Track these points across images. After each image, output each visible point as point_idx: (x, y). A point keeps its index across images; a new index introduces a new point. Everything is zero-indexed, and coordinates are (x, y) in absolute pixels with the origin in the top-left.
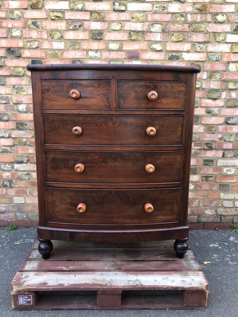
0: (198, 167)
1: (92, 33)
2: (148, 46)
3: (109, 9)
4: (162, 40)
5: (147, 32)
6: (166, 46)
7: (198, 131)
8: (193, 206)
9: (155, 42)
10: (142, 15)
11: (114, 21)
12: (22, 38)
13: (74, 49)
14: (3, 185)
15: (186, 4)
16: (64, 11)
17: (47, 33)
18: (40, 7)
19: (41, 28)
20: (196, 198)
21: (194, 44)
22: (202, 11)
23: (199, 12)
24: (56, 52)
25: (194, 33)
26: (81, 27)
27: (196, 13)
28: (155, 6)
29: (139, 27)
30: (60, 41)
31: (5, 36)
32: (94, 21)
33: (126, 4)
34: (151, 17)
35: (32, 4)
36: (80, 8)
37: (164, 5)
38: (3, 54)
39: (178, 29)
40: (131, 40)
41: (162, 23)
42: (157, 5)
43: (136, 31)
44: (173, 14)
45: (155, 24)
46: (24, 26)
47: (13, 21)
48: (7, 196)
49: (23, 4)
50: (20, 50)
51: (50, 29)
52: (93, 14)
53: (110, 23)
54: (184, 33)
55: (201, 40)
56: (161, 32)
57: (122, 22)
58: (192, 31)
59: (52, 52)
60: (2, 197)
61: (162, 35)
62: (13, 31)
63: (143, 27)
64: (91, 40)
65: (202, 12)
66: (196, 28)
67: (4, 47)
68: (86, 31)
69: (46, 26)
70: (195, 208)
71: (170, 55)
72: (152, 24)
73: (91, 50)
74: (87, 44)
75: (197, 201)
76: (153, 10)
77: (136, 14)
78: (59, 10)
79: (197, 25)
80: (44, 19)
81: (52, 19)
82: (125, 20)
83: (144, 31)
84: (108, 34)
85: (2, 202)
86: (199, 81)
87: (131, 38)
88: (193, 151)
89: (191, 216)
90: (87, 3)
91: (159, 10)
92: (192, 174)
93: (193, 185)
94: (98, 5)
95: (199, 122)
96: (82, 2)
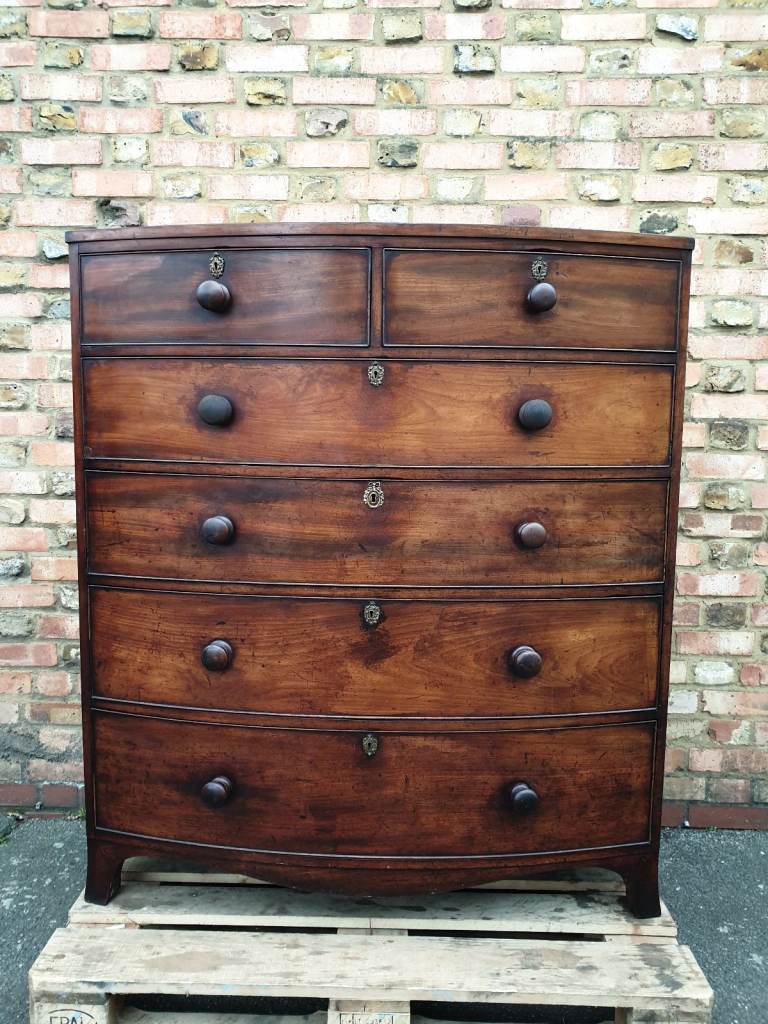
0: (747, 601)
1: (382, 147)
2: (571, 187)
3: (439, 70)
4: (617, 167)
5: (566, 142)
6: (633, 186)
7: (747, 476)
8: (732, 742)
9: (594, 173)
10: (550, 83)
11: (454, 108)
12: (150, 165)
13: (321, 200)
14: (65, 660)
15: (697, 47)
16: (287, 76)
17: (230, 149)
18: (210, 64)
19: (211, 132)
20: (743, 713)
21: (727, 176)
22: (756, 68)
23: (747, 73)
24: (261, 209)
25: (727, 142)
26: (344, 126)
27: (735, 77)
28: (593, 57)
29: (538, 124)
30: (275, 175)
31: (94, 160)
32: (388, 108)
33: (497, 49)
34: (581, 91)
35: (186, 57)
36: (343, 68)
37: (624, 52)
38: (86, 219)
39: (674, 127)
40: (514, 167)
41: (618, 110)
42: (601, 53)
43: (528, 138)
44: (655, 79)
45: (595, 115)
46: (158, 129)
47: (120, 111)
49: (155, 55)
50: (141, 204)
51: (242, 135)
52: (387, 86)
53: (444, 112)
54: (695, 143)
55: (752, 165)
56: (615, 141)
57: (481, 110)
58: (722, 134)
59: (247, 209)
61: (619, 149)
62: (120, 144)
63: (553, 124)
64: (377, 168)
65: (755, 73)
66: (736, 124)
67: (88, 198)
68: (361, 140)
69: (229, 128)
70: (738, 752)
71: (646, 217)
72: (585, 115)
73: (376, 201)
74: (363, 182)
75: (745, 723)
76: (588, 71)
77: (529, 85)
78: (274, 76)
79: (738, 113)
80: (225, 103)
81: (251, 105)
82: (492, 102)
83: (555, 138)
84: (433, 148)
85: (59, 722)
86: (746, 303)
87: (512, 162)
88: (729, 546)
89: (725, 781)
90: (365, 53)
91: (608, 69)
92: (726, 627)
93: (730, 665)
94: (402, 58)
95: (749, 444)
96: (350, 46)
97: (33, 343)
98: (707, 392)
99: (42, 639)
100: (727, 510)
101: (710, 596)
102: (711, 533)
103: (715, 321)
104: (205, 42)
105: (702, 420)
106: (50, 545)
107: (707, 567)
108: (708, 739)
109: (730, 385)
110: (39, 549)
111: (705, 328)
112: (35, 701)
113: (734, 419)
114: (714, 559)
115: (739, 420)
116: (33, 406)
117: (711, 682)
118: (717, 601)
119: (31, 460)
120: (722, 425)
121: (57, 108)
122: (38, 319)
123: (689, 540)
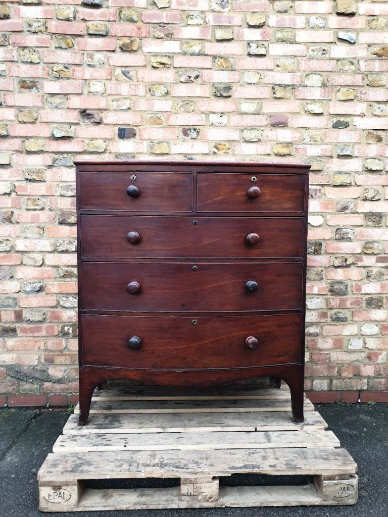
0: (384, 296)
1: (215, 88)
2: (301, 107)
3: (241, 53)
4: (322, 98)
5: (299, 87)
6: (329, 108)
7: (382, 238)
8: (379, 362)
9: (311, 101)
10: (291, 61)
11: (248, 71)
12: (106, 94)
13: (187, 112)
14: (61, 332)
15: (356, 46)
16: (171, 55)
17: (144, 87)
18: (134, 49)
19: (135, 80)
20: (383, 348)
21: (370, 104)
22: (382, 56)
23: (377, 58)
24: (159, 116)
25: (370, 88)
26: (197, 78)
27: (372, 60)
28: (310, 50)
29: (287, 79)
30: (166, 100)
31: (79, 92)
32: (218, 70)
33: (267, 45)
34: (305, 65)
35: (124, 45)
36: (197, 52)
37: (324, 47)
38: (75, 119)
39: (346, 81)
40: (276, 98)
41: (322, 73)
42: (314, 48)
43: (282, 85)
44: (338, 60)
45: (311, 75)
46: (110, 78)
47: (92, 69)
48: (67, 353)
49: (108, 43)
50: (101, 112)
51: (149, 81)
52: (217, 60)
53: (243, 72)
54: (356, 88)
55: (381, 99)
56: (321, 87)
57: (261, 72)
58: (367, 85)
59: (153, 115)
60: (58, 353)
61: (323, 90)
62: (91, 84)
63: (293, 79)
64: (213, 97)
65: (381, 58)
66: (373, 81)
67: (76, 109)
68: (205, 84)
69: (143, 78)
70: (381, 366)
71: (335, 121)
72: (307, 75)
73: (213, 113)
74: (206, 103)
75: (384, 353)
76: (308, 56)
77: (282, 61)
78: (165, 54)
79: (374, 76)
80: (141, 66)
81: (154, 67)
82: (265, 69)
83: (294, 85)
84: (239, 89)
85: (59, 363)
86: (380, 160)
87: (275, 96)
88: (375, 271)
89: (376, 380)
90: (208, 45)
91: (317, 55)
92: (375, 308)
93: (377, 326)
94: (224, 48)
95: (383, 224)
96: (200, 42)
97: (47, 178)
98: (364, 200)
99: (50, 322)
100: (374, 254)
101: (367, 294)
102: (367, 265)
103: (367, 168)
104: (133, 38)
105: (361, 213)
106: (55, 276)
107: (365, 281)
108: (367, 360)
109: (374, 197)
110: (49, 278)
111: (362, 171)
112: (47, 353)
113: (376, 213)
114: (369, 277)
115: (378, 213)
116: (47, 208)
117: (368, 334)
118: (370, 296)
119: (45, 234)
120: (371, 215)
121: (61, 67)
122: (50, 167)
123: (357, 268)
